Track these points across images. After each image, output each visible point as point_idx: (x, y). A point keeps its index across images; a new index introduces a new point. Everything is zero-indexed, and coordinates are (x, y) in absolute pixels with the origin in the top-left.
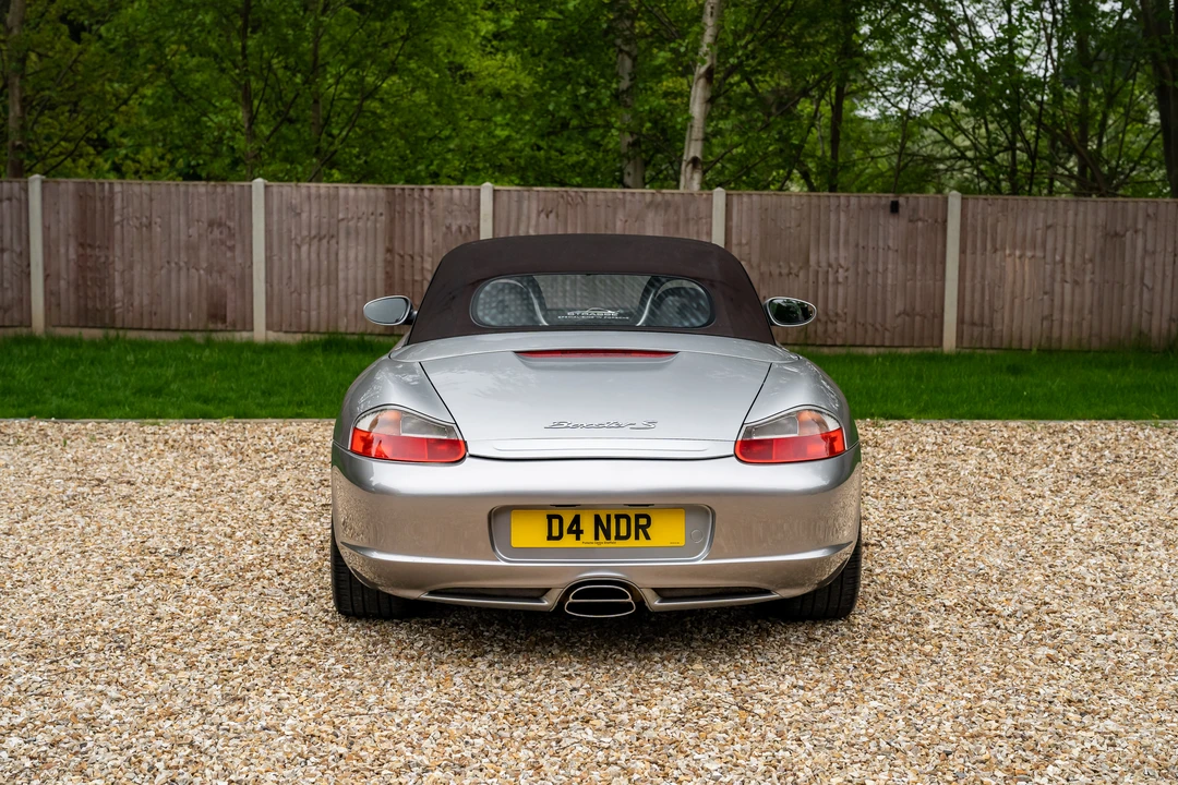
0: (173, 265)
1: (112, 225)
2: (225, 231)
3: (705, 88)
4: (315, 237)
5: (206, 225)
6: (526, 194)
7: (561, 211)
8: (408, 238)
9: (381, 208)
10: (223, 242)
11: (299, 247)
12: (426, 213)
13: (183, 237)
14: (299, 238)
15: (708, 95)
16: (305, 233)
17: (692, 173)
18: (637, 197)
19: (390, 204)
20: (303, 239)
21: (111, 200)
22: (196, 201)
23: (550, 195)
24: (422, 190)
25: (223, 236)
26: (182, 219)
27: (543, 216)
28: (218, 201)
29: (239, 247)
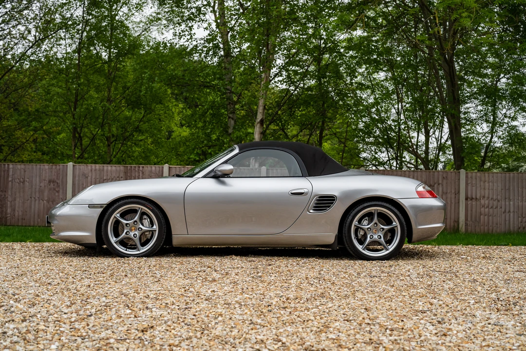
0: (33, 199)
1: (8, 182)
2: (56, 184)
3: (260, 128)
5: (48, 182)
6: (183, 169)
9: (122, 175)
10: (54, 189)
12: (140, 177)
13: (38, 187)
15: (261, 131)
17: (255, 164)
19: (126, 173)
21: (8, 171)
22: (44, 172)
24: (139, 167)
25: (55, 187)
26: (38, 179)
28: (53, 172)
29: (61, 191)
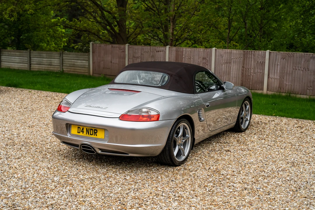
1: (182, 58)
2: (206, 60)
4: (226, 63)
5: (202, 59)
6: (278, 53)
7: (287, 58)
8: (248, 64)
9: (242, 56)
10: (205, 63)
11: (222, 65)
12: (252, 58)
13: (197, 62)
14: (222, 63)
16: (224, 62)
18: (308, 55)
19: (244, 55)
20: (223, 63)
21: (183, 52)
22: (200, 53)
23: (284, 54)
24: (252, 52)
26: (197, 57)
27: (282, 59)
28: (205, 53)
29: (209, 65)
